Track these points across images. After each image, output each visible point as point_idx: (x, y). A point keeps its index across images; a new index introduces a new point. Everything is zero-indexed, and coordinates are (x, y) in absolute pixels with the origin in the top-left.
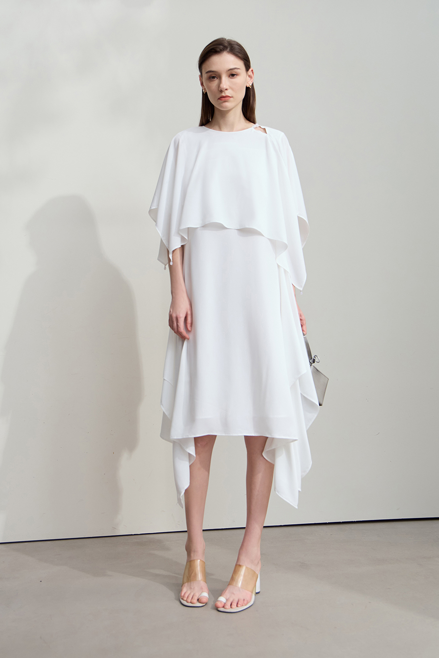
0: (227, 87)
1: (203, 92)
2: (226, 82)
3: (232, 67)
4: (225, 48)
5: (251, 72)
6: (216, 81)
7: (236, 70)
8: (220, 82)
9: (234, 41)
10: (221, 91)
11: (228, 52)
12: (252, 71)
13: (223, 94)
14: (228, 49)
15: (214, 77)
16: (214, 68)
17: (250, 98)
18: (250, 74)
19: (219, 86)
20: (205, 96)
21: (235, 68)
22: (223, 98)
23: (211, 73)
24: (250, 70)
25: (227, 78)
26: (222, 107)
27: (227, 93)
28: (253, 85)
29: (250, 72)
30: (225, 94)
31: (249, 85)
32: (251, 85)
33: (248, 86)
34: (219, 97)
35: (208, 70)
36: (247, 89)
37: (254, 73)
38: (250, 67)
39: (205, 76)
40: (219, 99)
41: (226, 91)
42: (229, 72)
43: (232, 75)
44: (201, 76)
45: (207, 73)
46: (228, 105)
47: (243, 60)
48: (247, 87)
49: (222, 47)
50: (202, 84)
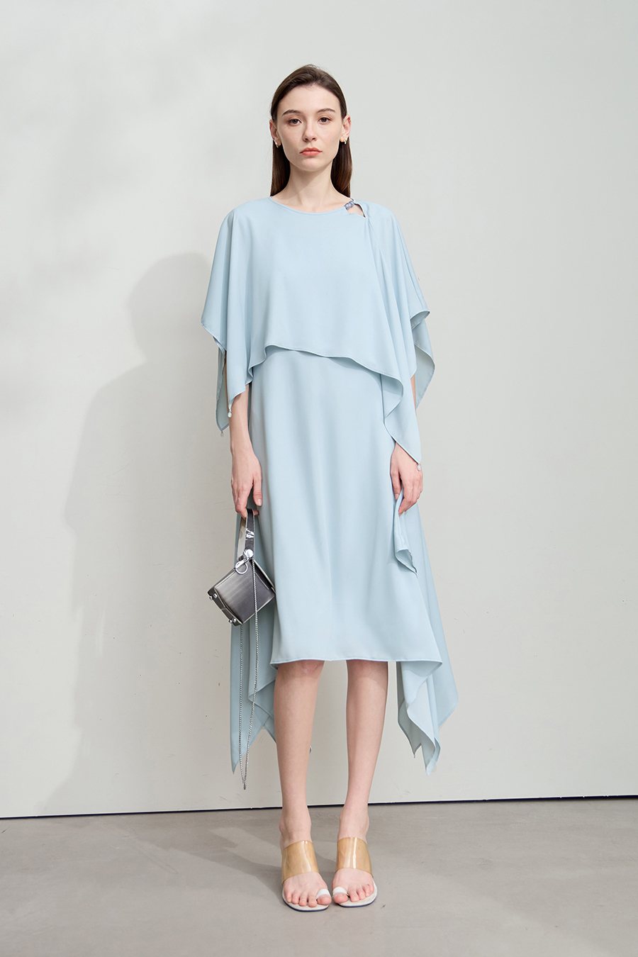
12: (349, 119)
31: (344, 139)
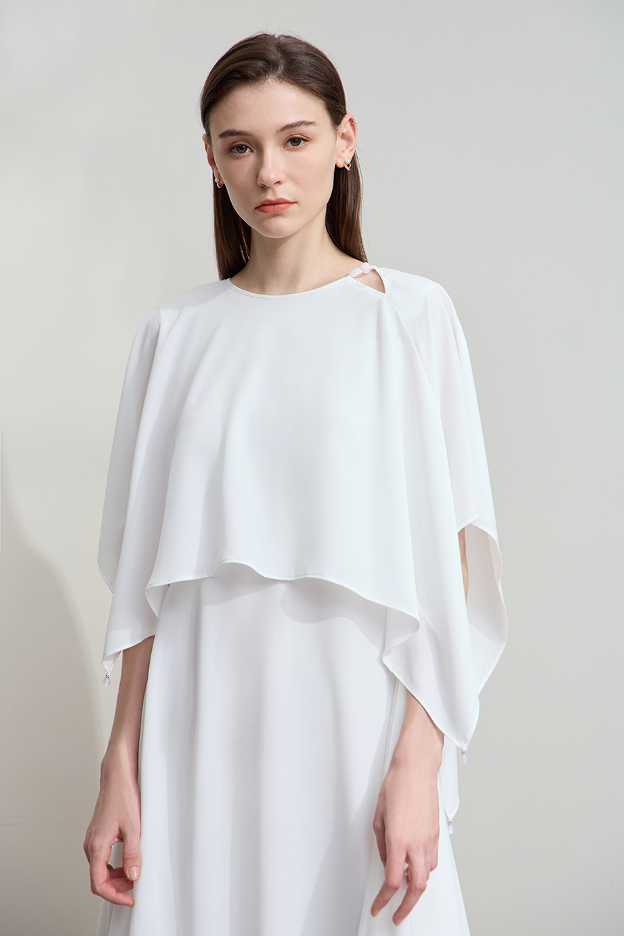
0: (281, 177)
1: (215, 184)
2: (276, 161)
3: (292, 119)
4: (270, 66)
5: (348, 125)
6: (249, 159)
7: (303, 129)
8: (260, 164)
9: (299, 42)
10: (264, 188)
11: (279, 77)
13: (270, 196)
14: (281, 68)
15: (241, 148)
16: (241, 124)
17: (345, 198)
18: (345, 131)
19: (257, 175)
20: (221, 195)
21: (302, 123)
22: (268, 207)
23: (234, 138)
24: (346, 120)
25: (279, 149)
26: (266, 230)
27: (282, 193)
28: (354, 160)
29: (345, 126)
30: (274, 194)
32: (349, 161)
33: (341, 165)
34: (257, 201)
35: (225, 129)
36: (339, 172)
37: (358, 126)
38: (344, 114)
39: (218, 143)
40: (256, 208)
41: (279, 189)
42: (286, 135)
43: (295, 141)
44: (208, 138)
45: (223, 135)
46: (284, 224)
47: (324, 100)
48: (337, 168)
49: (260, 64)
50: (212, 161)
